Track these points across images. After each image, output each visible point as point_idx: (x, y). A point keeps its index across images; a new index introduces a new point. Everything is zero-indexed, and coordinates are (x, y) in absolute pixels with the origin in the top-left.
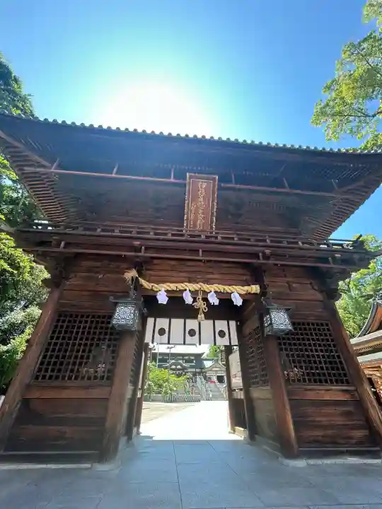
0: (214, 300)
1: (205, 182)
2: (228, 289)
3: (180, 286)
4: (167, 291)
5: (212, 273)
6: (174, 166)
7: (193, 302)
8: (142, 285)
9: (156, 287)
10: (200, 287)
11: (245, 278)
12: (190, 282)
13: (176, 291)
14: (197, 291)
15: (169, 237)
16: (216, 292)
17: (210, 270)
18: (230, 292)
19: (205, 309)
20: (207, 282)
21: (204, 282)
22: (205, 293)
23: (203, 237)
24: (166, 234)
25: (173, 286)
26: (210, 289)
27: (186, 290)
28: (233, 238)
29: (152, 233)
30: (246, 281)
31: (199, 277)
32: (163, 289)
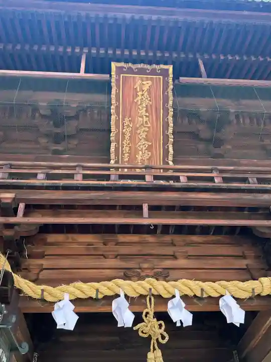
0: (182, 316)
1: (147, 79)
2: (211, 288)
3: (105, 288)
4: (76, 301)
5: (174, 257)
6: (86, 50)
7: (135, 323)
8: (19, 291)
9: (50, 292)
10: (148, 286)
11: (243, 263)
12: (126, 277)
13: (97, 300)
14: (142, 297)
15: (78, 180)
16: (185, 297)
17: (169, 250)
18: (215, 295)
19: (163, 338)
20: (164, 275)
21: (157, 277)
22: (161, 300)
23: (149, 178)
24: (71, 176)
25: (88, 290)
26: (171, 289)
27: (117, 296)
28: (211, 179)
29: (41, 176)
30: (247, 270)
31: (146, 266)
32: (67, 297)
